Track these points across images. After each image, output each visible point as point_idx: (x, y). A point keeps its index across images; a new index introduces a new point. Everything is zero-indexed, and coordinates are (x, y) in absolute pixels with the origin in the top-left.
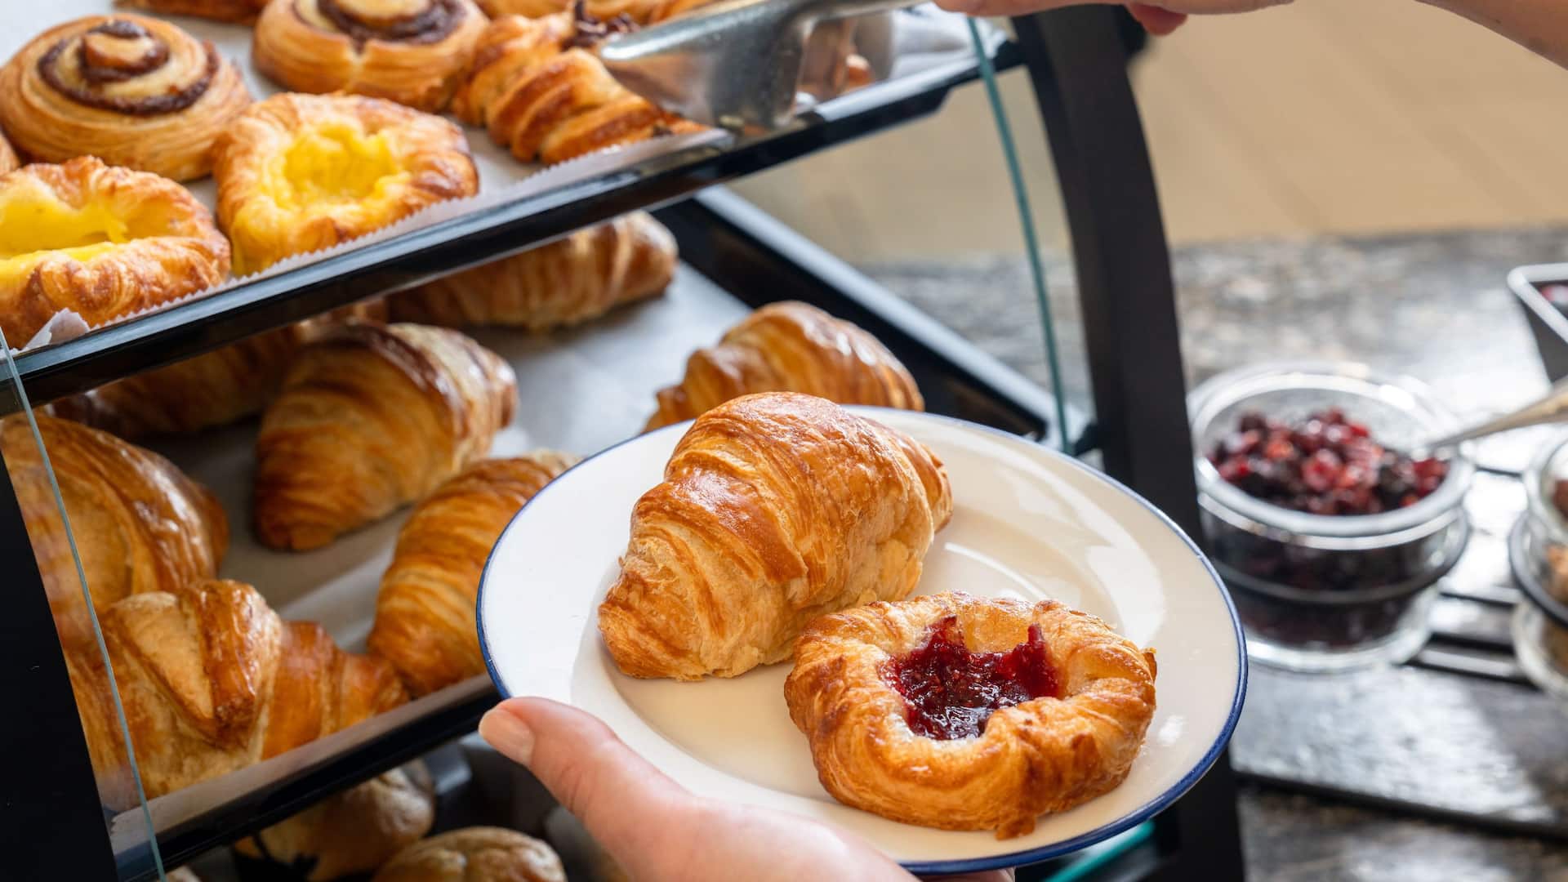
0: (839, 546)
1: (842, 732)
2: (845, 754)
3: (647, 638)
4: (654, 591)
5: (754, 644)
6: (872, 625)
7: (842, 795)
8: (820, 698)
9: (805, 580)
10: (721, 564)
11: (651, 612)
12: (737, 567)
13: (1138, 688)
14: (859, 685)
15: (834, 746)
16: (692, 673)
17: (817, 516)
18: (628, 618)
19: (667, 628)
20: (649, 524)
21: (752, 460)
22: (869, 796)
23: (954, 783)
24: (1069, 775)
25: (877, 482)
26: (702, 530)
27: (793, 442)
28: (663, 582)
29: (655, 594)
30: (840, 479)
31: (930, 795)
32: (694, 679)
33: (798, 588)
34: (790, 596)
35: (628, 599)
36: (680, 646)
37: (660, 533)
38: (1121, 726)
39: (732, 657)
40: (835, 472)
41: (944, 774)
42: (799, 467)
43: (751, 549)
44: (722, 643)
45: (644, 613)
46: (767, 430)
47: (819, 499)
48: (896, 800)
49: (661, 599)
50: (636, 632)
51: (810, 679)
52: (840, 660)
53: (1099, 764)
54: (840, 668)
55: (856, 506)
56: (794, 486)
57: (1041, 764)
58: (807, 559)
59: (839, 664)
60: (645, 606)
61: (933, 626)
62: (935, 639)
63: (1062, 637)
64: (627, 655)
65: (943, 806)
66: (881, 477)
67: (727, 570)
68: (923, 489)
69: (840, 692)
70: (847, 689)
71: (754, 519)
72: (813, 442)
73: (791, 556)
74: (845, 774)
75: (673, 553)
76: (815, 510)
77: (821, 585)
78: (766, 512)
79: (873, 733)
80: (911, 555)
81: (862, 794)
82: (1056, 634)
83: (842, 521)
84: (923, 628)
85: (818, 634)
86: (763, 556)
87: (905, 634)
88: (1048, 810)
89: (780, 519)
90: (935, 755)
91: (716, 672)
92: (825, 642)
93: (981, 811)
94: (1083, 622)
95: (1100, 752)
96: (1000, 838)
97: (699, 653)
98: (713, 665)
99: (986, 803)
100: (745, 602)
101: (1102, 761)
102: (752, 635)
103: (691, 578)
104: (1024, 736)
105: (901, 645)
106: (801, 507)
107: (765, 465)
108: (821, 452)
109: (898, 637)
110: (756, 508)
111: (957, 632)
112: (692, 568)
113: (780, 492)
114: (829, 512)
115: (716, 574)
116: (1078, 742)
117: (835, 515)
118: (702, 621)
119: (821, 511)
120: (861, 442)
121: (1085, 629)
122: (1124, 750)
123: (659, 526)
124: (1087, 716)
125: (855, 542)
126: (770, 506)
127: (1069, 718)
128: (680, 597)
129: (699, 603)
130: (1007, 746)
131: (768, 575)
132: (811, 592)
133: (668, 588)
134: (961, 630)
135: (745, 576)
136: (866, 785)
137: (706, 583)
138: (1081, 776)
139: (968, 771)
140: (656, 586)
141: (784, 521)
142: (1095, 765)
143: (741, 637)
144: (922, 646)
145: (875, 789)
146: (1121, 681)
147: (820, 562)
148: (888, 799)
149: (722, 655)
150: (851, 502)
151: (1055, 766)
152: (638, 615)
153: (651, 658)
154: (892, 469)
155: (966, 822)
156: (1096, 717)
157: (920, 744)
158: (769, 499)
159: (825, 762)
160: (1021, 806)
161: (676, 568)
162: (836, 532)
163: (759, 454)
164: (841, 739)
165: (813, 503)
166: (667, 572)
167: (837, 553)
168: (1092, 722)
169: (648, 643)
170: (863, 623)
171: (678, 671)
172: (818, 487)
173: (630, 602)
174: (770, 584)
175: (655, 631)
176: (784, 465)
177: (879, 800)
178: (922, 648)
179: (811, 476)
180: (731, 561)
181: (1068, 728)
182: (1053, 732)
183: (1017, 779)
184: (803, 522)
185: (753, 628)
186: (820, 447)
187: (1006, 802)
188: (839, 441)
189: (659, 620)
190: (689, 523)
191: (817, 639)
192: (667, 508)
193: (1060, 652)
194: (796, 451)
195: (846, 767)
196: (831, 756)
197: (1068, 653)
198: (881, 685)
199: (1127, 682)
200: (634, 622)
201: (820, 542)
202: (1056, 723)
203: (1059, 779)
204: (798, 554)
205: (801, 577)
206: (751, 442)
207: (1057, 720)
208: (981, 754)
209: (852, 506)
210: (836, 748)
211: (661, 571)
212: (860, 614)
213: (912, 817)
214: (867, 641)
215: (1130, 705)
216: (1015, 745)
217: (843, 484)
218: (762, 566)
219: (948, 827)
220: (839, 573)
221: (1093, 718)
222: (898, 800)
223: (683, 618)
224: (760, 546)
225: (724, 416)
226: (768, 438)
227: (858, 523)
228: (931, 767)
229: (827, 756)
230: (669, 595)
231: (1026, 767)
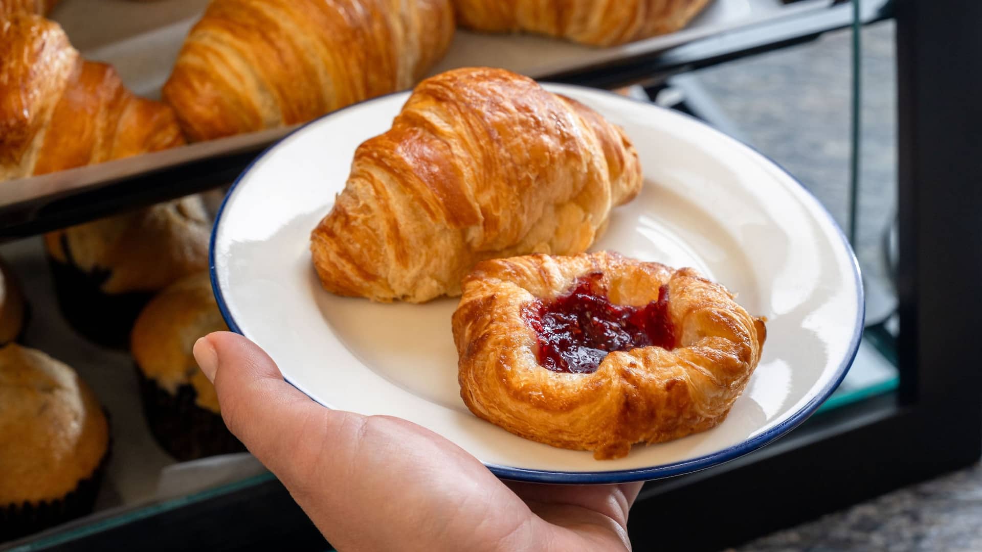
0: (514, 203)
1: (480, 356)
2: (480, 376)
3: (344, 262)
4: (353, 223)
5: (433, 276)
6: (529, 273)
7: (476, 409)
8: (470, 327)
9: (481, 228)
10: (411, 206)
11: (349, 240)
12: (423, 211)
13: (736, 348)
14: (502, 320)
15: (472, 368)
16: (382, 295)
17: (497, 175)
18: (331, 243)
19: (361, 255)
20: (362, 167)
21: (452, 123)
22: (497, 412)
23: (561, 408)
24: (661, 412)
25: (557, 153)
26: (399, 176)
27: (488, 111)
28: (362, 216)
29: (354, 226)
30: (523, 145)
31: (543, 415)
32: (384, 301)
33: (475, 234)
34: (468, 239)
35: (333, 227)
36: (371, 272)
37: (366, 175)
38: (714, 378)
39: (415, 285)
40: (519, 140)
41: (554, 399)
42: (488, 133)
43: (436, 197)
44: (405, 272)
45: (344, 241)
46: (468, 99)
47: (501, 161)
48: (517, 418)
49: (359, 230)
50: (336, 256)
51: (466, 311)
52: (492, 297)
53: (689, 406)
54: (490, 304)
55: (534, 170)
56: (481, 148)
57: (637, 399)
58: (484, 211)
59: (491, 300)
60: (345, 235)
61: (581, 279)
62: (580, 289)
63: (682, 298)
64: (327, 274)
65: (553, 427)
66: (562, 149)
67: (415, 211)
68: (604, 163)
69: (486, 324)
70: (492, 322)
71: (444, 172)
72: (505, 113)
73: (470, 206)
74: (478, 392)
75: (372, 192)
76: (496, 169)
77: (494, 234)
78: (455, 169)
79: (503, 360)
80: (585, 218)
81: (491, 410)
82: (678, 296)
83: (519, 182)
84: (572, 279)
85: (483, 275)
86: (446, 203)
87: (555, 282)
88: (641, 439)
89: (465, 174)
90: (549, 383)
91: (405, 297)
92: (486, 282)
93: (584, 434)
94: (704, 288)
95: (691, 396)
96: (598, 458)
97: (386, 279)
98: (399, 291)
99: (588, 427)
100: (427, 240)
101: (693, 405)
102: (431, 269)
103: (384, 215)
104: (625, 375)
105: (549, 291)
106: (485, 166)
107: (461, 128)
108: (510, 121)
109: (548, 285)
110: (447, 162)
111: (602, 285)
112: (386, 208)
113: (470, 151)
114: (508, 172)
115: (404, 214)
116: (671, 385)
117: (513, 176)
118: (390, 251)
119: (502, 170)
120: (550, 118)
121: (704, 294)
122: (716, 398)
123: (367, 169)
124: (685, 365)
125: (530, 201)
126: (459, 162)
127: (668, 366)
128: (374, 230)
129: (388, 236)
130: (610, 382)
131: (448, 220)
132: (485, 239)
133: (365, 222)
134: (606, 285)
135: (429, 219)
136: (495, 402)
137: (395, 221)
138: (673, 413)
139: (575, 399)
140: (355, 219)
141: (468, 174)
142: (686, 406)
143: (422, 269)
144: (567, 294)
145: (501, 406)
146: (723, 340)
147: (495, 214)
148: (511, 416)
149: (405, 283)
150: (530, 166)
151: (649, 402)
152: (338, 241)
153: (347, 279)
154: (574, 143)
155: (573, 442)
156: (693, 367)
157: (540, 372)
158: (459, 157)
159: (465, 381)
160: (616, 433)
161: (374, 206)
162: (513, 190)
163: (459, 118)
164: (479, 363)
165: (496, 163)
166: (367, 208)
167: (511, 207)
168: (688, 371)
169: (344, 266)
170: (522, 270)
171: (370, 292)
172: (502, 151)
173: (334, 230)
174: (448, 227)
175: (350, 256)
176: (477, 130)
177: (504, 416)
178: (567, 296)
179: (498, 141)
180: (419, 204)
181: (666, 373)
182: (653, 376)
183: (615, 410)
184: (485, 178)
185: (432, 264)
186: (510, 118)
187: (605, 428)
188: (528, 114)
189: (355, 248)
190: (390, 170)
191: (481, 279)
192: (375, 155)
193: (679, 310)
194: (489, 119)
195: (480, 385)
196: (469, 376)
197: (685, 311)
198: (520, 321)
199: (729, 342)
200: (335, 247)
201: (497, 198)
202: (658, 369)
203: (651, 415)
204: (476, 206)
205: (478, 225)
206: (453, 107)
207: (659, 366)
208: (587, 387)
209: (531, 169)
210: (474, 370)
211: (362, 207)
212: (523, 263)
213: (529, 433)
214: (522, 285)
215: (727, 361)
216: (616, 383)
217: (525, 151)
218: (444, 212)
219: (558, 444)
220: (512, 225)
221: (690, 368)
222: (517, 417)
223: (374, 248)
224: (445, 195)
225: (438, 83)
226: (468, 106)
227: (534, 184)
228: (544, 393)
229: (467, 377)
230: (365, 227)
231: (623, 401)
